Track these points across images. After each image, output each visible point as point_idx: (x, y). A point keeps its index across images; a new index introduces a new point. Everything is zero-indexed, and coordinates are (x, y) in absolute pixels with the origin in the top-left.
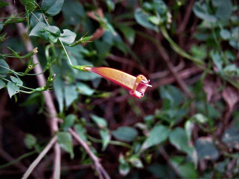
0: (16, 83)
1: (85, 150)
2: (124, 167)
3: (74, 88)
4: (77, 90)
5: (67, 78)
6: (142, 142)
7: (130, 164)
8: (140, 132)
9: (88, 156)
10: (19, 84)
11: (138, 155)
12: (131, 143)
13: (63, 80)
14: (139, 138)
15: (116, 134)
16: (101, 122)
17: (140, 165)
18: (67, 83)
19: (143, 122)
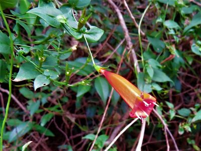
0: (49, 76)
1: (160, 119)
2: (181, 130)
3: (150, 86)
4: (152, 87)
5: (147, 80)
6: (192, 117)
7: (184, 129)
8: (192, 112)
9: (162, 123)
10: (51, 77)
11: (190, 124)
12: (187, 117)
13: (145, 81)
14: (192, 115)
15: (179, 112)
16: (170, 105)
17: (190, 130)
18: (147, 83)
19: (194, 107)
